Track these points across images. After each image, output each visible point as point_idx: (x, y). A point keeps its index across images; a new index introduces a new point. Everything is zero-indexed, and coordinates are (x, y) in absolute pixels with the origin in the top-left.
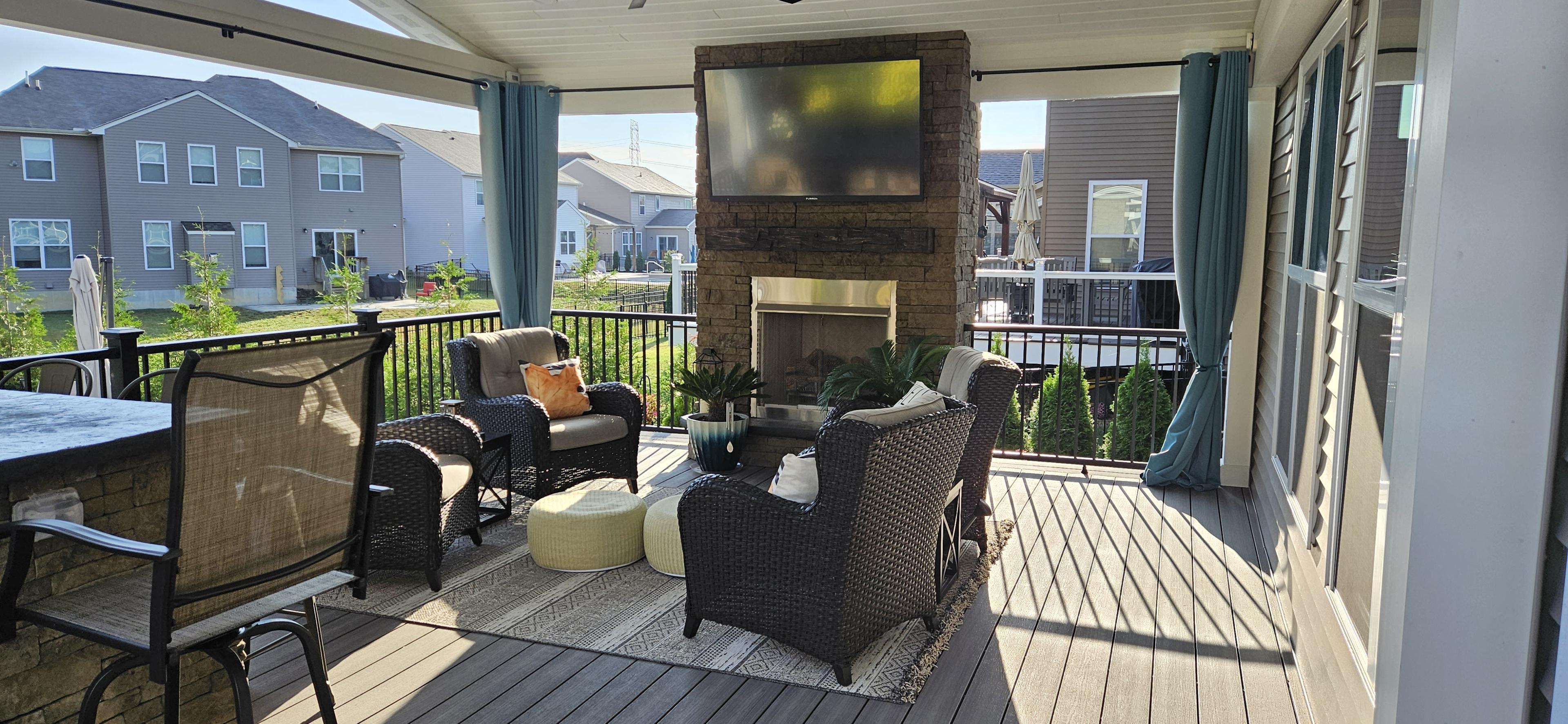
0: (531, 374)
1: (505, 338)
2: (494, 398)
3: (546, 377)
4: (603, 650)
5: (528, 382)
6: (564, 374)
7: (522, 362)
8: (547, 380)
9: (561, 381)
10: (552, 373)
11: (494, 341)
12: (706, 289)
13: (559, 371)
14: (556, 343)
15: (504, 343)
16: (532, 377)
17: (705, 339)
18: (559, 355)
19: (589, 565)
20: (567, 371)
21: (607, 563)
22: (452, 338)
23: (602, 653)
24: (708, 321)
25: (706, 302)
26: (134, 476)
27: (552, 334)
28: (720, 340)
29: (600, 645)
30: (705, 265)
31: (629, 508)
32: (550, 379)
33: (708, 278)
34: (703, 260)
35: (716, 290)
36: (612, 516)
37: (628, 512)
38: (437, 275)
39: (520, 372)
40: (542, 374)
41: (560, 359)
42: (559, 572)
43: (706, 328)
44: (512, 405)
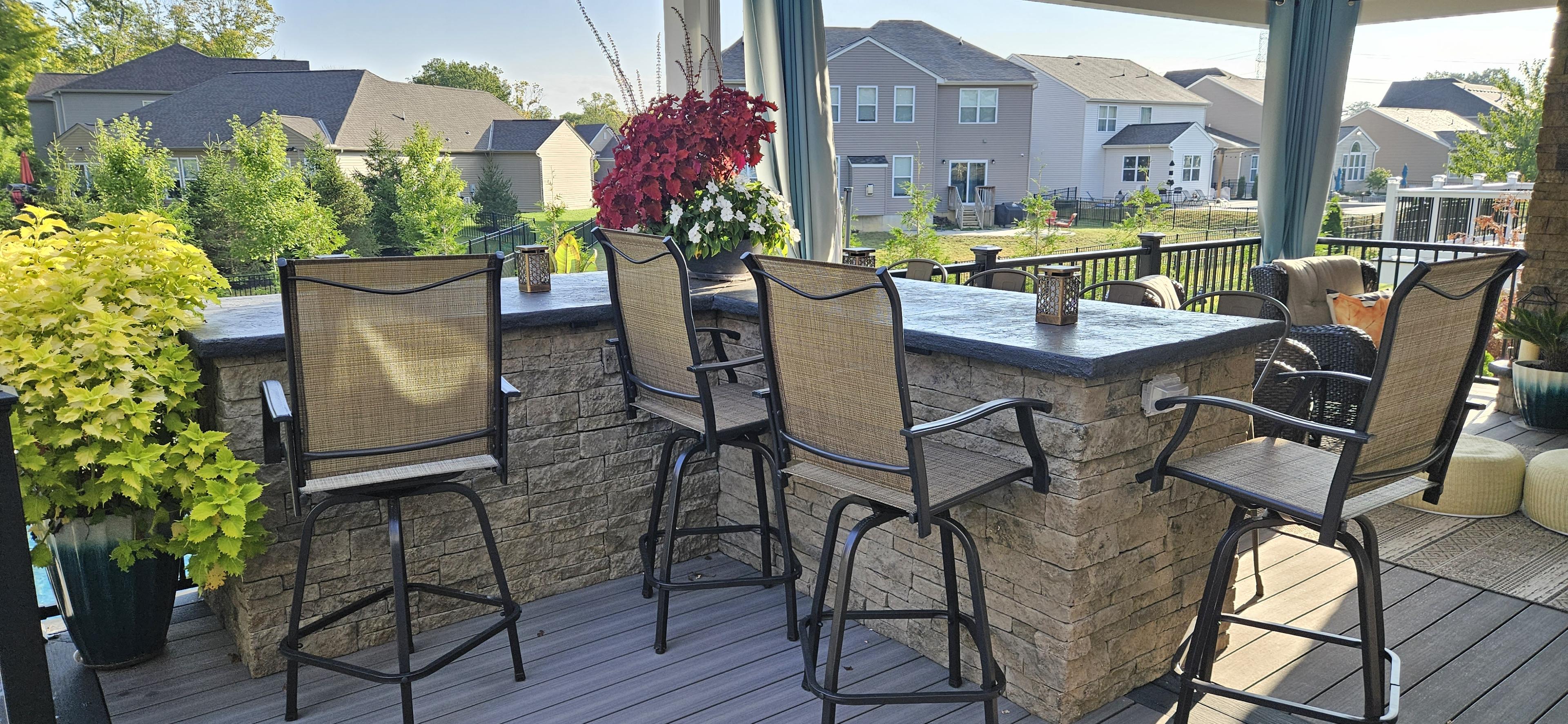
0: (1340, 304)
1: (1312, 266)
2: (1307, 327)
3: (1358, 308)
4: (1532, 598)
5: (1336, 312)
6: (1379, 306)
7: (1329, 292)
8: (1359, 312)
9: (1376, 313)
10: (1365, 304)
11: (1302, 268)
12: (1543, 217)
13: (1373, 303)
14: (1363, 273)
15: (1310, 270)
16: (1342, 307)
17: (1533, 275)
18: (1365, 286)
19: (1458, 510)
20: (1382, 303)
21: (1479, 510)
22: (1258, 264)
23: (1532, 603)
24: (1540, 255)
25: (1540, 232)
26: (1202, 369)
27: (1359, 264)
28: (1555, 278)
29: (1523, 592)
30: (1545, 187)
31: (1508, 456)
32: (1362, 310)
33: (1548, 204)
34: (1543, 183)
35: (1558, 218)
36: (1491, 462)
37: (1509, 460)
38: (1133, 202)
39: (1325, 301)
40: (1353, 305)
41: (1366, 291)
42: (1418, 512)
43: (1536, 263)
44: (1333, 334)
